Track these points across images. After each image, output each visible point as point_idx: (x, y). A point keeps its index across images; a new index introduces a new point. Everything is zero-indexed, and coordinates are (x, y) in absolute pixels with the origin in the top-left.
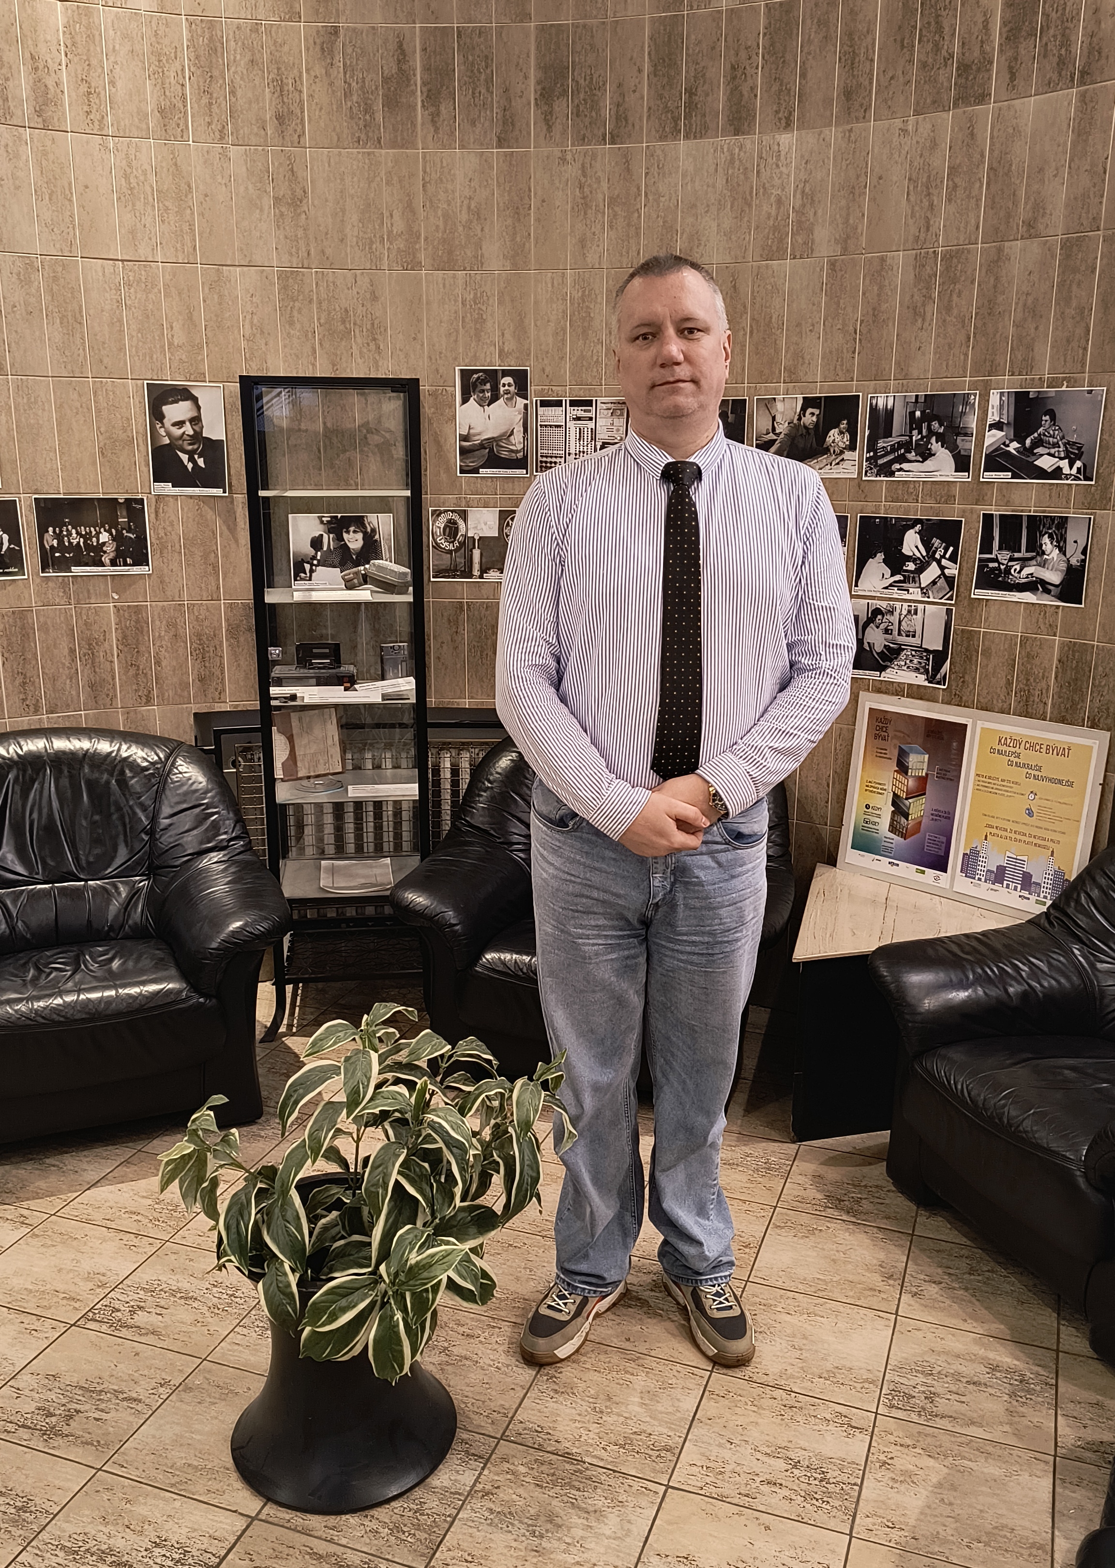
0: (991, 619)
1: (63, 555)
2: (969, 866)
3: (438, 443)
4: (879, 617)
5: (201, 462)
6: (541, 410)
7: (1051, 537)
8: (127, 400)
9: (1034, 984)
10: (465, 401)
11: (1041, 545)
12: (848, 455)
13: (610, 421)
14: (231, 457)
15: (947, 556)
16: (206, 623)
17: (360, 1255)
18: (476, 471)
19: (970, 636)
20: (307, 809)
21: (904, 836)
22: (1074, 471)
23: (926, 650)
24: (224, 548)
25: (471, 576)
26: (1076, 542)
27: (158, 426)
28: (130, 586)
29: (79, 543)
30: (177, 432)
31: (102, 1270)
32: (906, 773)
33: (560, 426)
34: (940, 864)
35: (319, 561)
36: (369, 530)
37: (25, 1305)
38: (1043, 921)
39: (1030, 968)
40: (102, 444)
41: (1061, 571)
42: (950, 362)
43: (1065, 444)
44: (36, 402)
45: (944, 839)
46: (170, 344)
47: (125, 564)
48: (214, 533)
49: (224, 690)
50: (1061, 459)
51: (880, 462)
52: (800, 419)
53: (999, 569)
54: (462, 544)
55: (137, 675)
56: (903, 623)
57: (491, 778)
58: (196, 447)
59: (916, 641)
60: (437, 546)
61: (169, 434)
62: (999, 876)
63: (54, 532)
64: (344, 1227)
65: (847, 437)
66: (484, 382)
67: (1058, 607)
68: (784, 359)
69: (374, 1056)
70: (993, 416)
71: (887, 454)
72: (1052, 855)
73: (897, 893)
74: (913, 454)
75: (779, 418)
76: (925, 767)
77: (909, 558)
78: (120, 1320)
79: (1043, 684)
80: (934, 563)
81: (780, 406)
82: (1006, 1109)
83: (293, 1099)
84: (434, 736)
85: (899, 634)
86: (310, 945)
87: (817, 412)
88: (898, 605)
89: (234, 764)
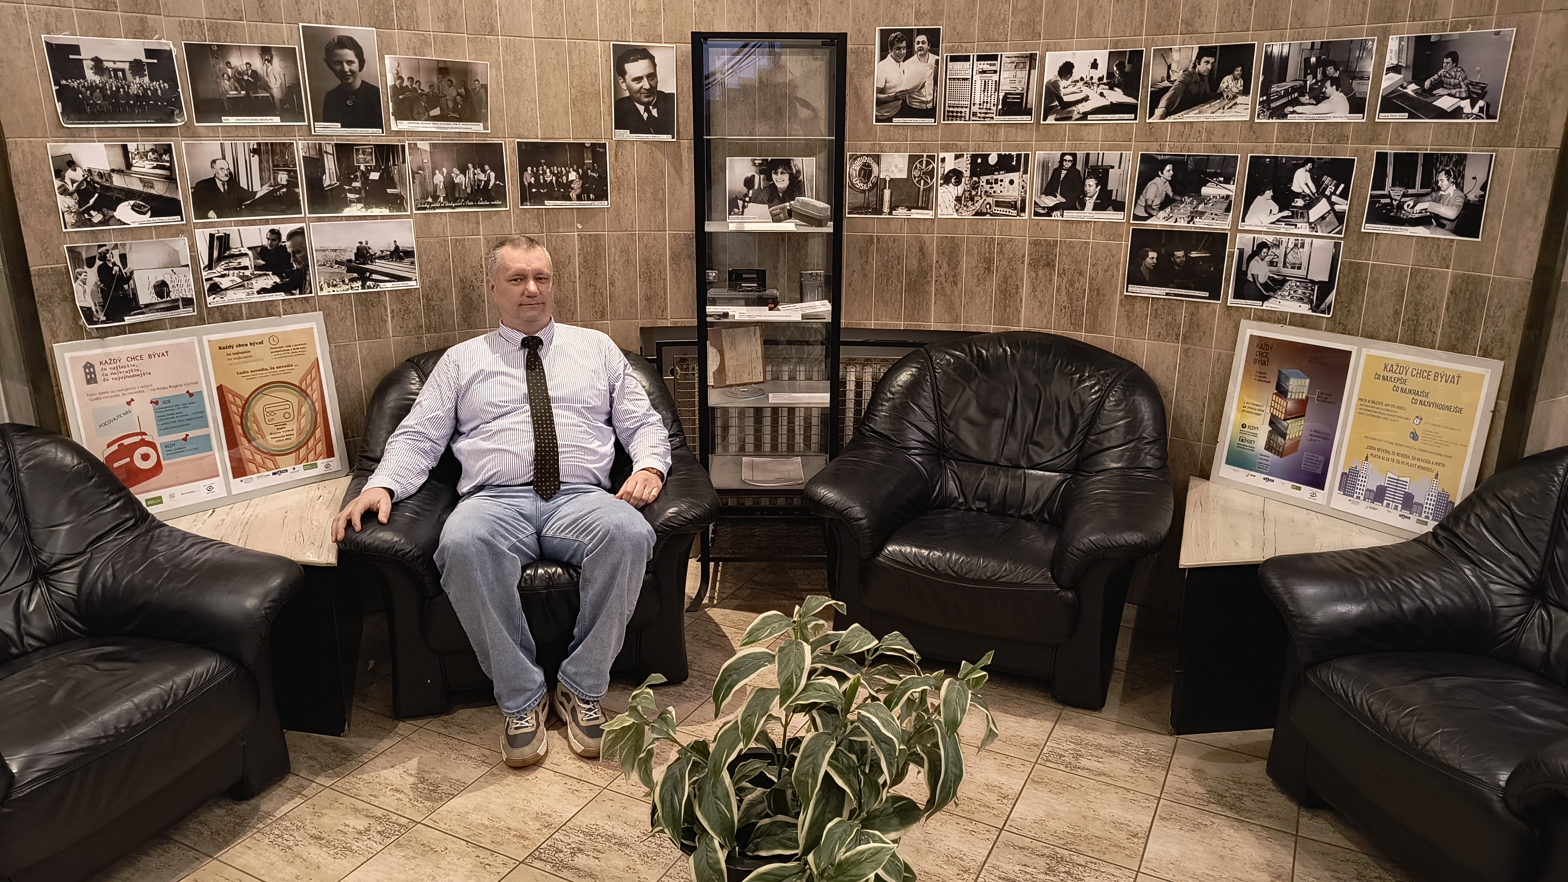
0: (1380, 252)
1: (539, 191)
2: (1348, 484)
3: (857, 95)
4: (1265, 250)
5: (655, 112)
6: (950, 65)
7: (1448, 173)
8: (596, 58)
9: (1427, 602)
10: (883, 57)
11: (1437, 182)
12: (1240, 99)
13: (1013, 73)
14: (680, 108)
15: (1338, 192)
16: (654, 250)
17: (786, 835)
18: (890, 120)
19: (1357, 268)
20: (733, 413)
21: (1281, 454)
22: (1476, 110)
23: (1312, 281)
24: (670, 185)
25: (881, 213)
26: (1474, 178)
27: (620, 81)
28: (592, 218)
29: (552, 180)
30: (636, 86)
31: (549, 812)
32: (1286, 397)
33: (967, 79)
34: (1317, 481)
35: (750, 198)
36: (794, 171)
37: (481, 840)
38: (1431, 541)
39: (1423, 586)
40: (573, 97)
41: (1457, 206)
42: (1349, 11)
43: (1467, 85)
44: (521, 59)
45: (1322, 458)
46: (634, 10)
47: (589, 199)
48: (663, 173)
49: (666, 308)
50: (1463, 99)
51: (1273, 105)
52: (1194, 67)
53: (1391, 204)
54: (875, 185)
55: (595, 293)
56: (1289, 256)
57: (893, 390)
58: (651, 99)
59: (1302, 273)
60: (853, 187)
61: (629, 88)
62: (1378, 495)
63: (532, 171)
64: (769, 806)
65: (1241, 82)
66: (900, 40)
67: (1452, 241)
68: (1182, 12)
69: (807, 648)
70: (1391, 59)
71: (1280, 98)
72: (1436, 477)
73: (1272, 508)
74: (1307, 97)
75: (1174, 67)
76: (1306, 391)
77: (1298, 195)
78: (562, 861)
79: (1434, 314)
80: (1324, 200)
81: (1176, 56)
82: (1411, 727)
83: (727, 684)
84: (845, 353)
85: (1285, 266)
86: (729, 529)
87: (1212, 60)
88: (1284, 239)
89: (672, 372)
